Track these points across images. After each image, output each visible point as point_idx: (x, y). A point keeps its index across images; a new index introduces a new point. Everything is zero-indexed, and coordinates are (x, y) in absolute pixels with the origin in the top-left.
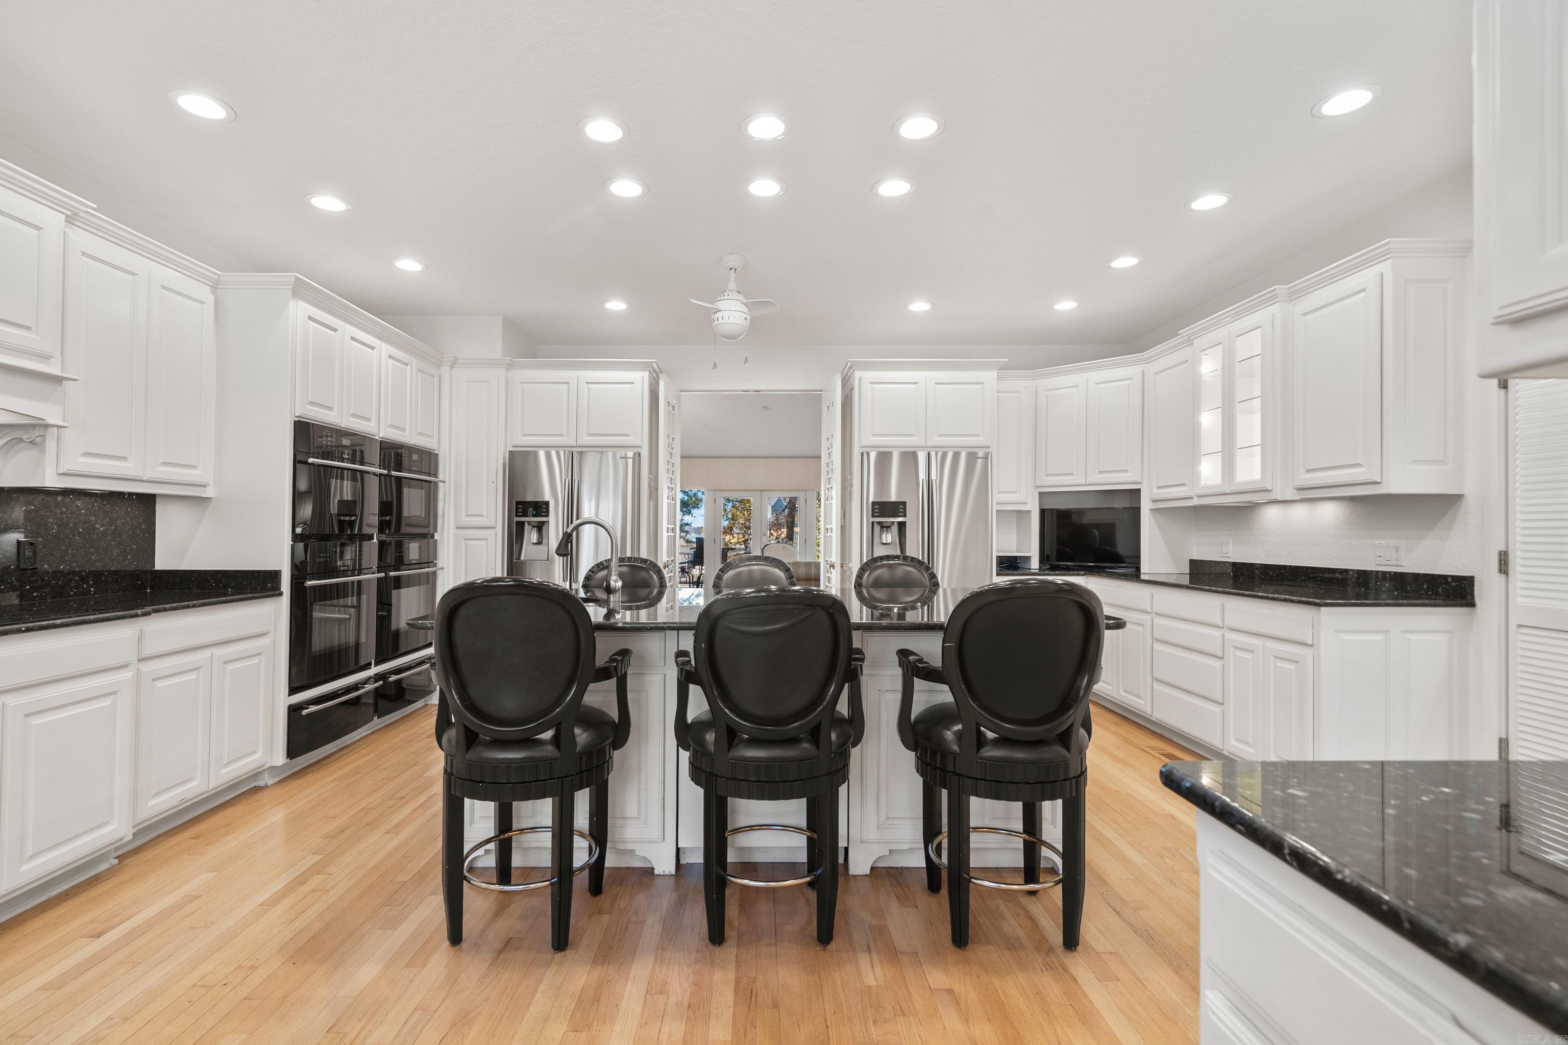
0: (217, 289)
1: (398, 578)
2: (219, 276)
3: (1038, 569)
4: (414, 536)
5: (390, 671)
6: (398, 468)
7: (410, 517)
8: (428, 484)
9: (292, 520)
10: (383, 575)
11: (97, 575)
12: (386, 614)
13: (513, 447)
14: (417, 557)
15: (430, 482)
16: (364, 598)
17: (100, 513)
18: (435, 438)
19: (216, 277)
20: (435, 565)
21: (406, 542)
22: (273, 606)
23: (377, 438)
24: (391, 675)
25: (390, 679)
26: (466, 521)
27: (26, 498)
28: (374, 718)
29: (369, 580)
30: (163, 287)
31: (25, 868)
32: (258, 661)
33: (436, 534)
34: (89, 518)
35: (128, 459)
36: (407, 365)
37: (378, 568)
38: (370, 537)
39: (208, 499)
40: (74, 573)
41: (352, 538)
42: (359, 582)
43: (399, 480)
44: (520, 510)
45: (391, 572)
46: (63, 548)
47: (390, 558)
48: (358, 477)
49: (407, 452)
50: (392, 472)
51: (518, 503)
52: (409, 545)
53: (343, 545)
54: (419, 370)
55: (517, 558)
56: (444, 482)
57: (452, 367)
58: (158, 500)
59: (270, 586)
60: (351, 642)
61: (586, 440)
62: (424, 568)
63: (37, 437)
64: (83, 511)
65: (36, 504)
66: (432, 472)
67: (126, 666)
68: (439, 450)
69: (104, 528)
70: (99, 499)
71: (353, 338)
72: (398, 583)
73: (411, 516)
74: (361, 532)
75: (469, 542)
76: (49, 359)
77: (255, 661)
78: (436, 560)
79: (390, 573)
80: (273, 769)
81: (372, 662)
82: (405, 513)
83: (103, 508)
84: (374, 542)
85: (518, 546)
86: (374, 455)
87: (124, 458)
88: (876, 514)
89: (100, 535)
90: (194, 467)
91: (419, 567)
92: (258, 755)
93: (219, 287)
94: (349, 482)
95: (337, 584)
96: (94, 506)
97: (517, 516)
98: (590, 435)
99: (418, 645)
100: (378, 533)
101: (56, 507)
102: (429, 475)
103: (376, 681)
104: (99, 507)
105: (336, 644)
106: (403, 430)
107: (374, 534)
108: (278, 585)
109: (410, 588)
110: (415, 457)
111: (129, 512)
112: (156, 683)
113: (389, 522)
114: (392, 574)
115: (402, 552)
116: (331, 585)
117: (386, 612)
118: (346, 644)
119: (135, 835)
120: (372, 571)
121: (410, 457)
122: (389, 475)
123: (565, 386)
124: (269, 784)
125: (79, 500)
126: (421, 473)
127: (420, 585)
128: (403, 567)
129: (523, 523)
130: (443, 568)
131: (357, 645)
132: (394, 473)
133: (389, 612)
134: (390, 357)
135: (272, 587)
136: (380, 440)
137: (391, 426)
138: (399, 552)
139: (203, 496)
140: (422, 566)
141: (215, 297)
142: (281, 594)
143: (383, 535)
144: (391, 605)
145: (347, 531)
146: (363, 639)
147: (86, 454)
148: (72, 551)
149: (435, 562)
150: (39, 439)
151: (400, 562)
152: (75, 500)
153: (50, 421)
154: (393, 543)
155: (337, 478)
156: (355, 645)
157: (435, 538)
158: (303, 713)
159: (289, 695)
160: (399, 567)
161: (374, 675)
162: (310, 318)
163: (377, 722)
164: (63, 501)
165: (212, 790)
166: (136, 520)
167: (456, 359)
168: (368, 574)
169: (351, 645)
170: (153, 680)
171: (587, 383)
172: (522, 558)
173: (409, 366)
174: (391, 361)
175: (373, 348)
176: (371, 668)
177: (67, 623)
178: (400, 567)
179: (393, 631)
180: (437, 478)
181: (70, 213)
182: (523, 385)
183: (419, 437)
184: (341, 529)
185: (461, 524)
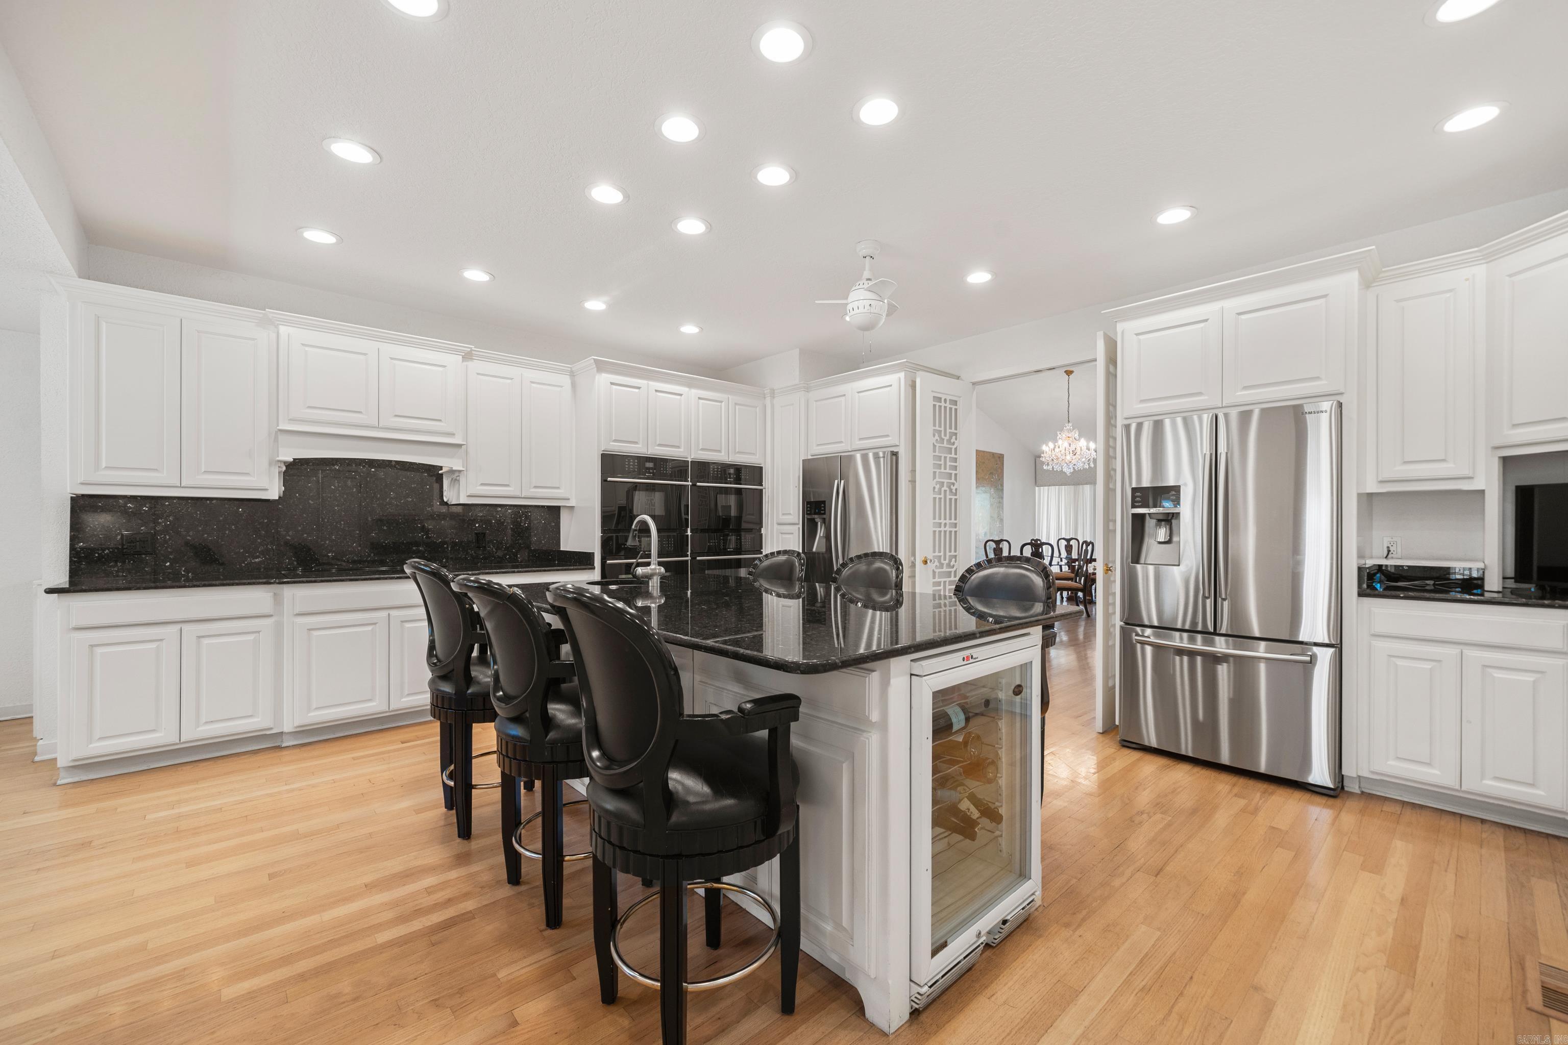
0: (574, 376)
2: (571, 368)
3: (1498, 592)
18: (760, 457)
19: (569, 369)
23: (687, 459)
26: (782, 518)
27: (479, 509)
30: (532, 382)
33: (762, 529)
35: (511, 486)
36: (721, 402)
39: (572, 507)
44: (809, 509)
48: (671, 489)
51: (807, 503)
54: (735, 405)
55: (809, 550)
56: (766, 488)
57: (772, 397)
58: (561, 509)
61: (858, 444)
65: (485, 512)
68: (763, 465)
71: (659, 391)
76: (453, 435)
78: (762, 549)
85: (811, 539)
87: (508, 486)
88: (1137, 504)
90: (558, 488)
93: (574, 374)
97: (807, 514)
98: (860, 439)
106: (719, 451)
108: (593, 562)
123: (842, 398)
134: (701, 398)
136: (690, 460)
137: (702, 451)
139: (567, 505)
141: (571, 381)
142: (593, 568)
147: (483, 484)
150: (459, 478)
152: (508, 510)
157: (761, 533)
162: (613, 384)
164: (501, 510)
166: (547, 520)
167: (773, 390)
172: (814, 550)
173: (724, 402)
174: (701, 401)
175: (680, 395)
180: (760, 485)
181: (464, 354)
182: (816, 403)
183: (737, 455)
185: (781, 521)
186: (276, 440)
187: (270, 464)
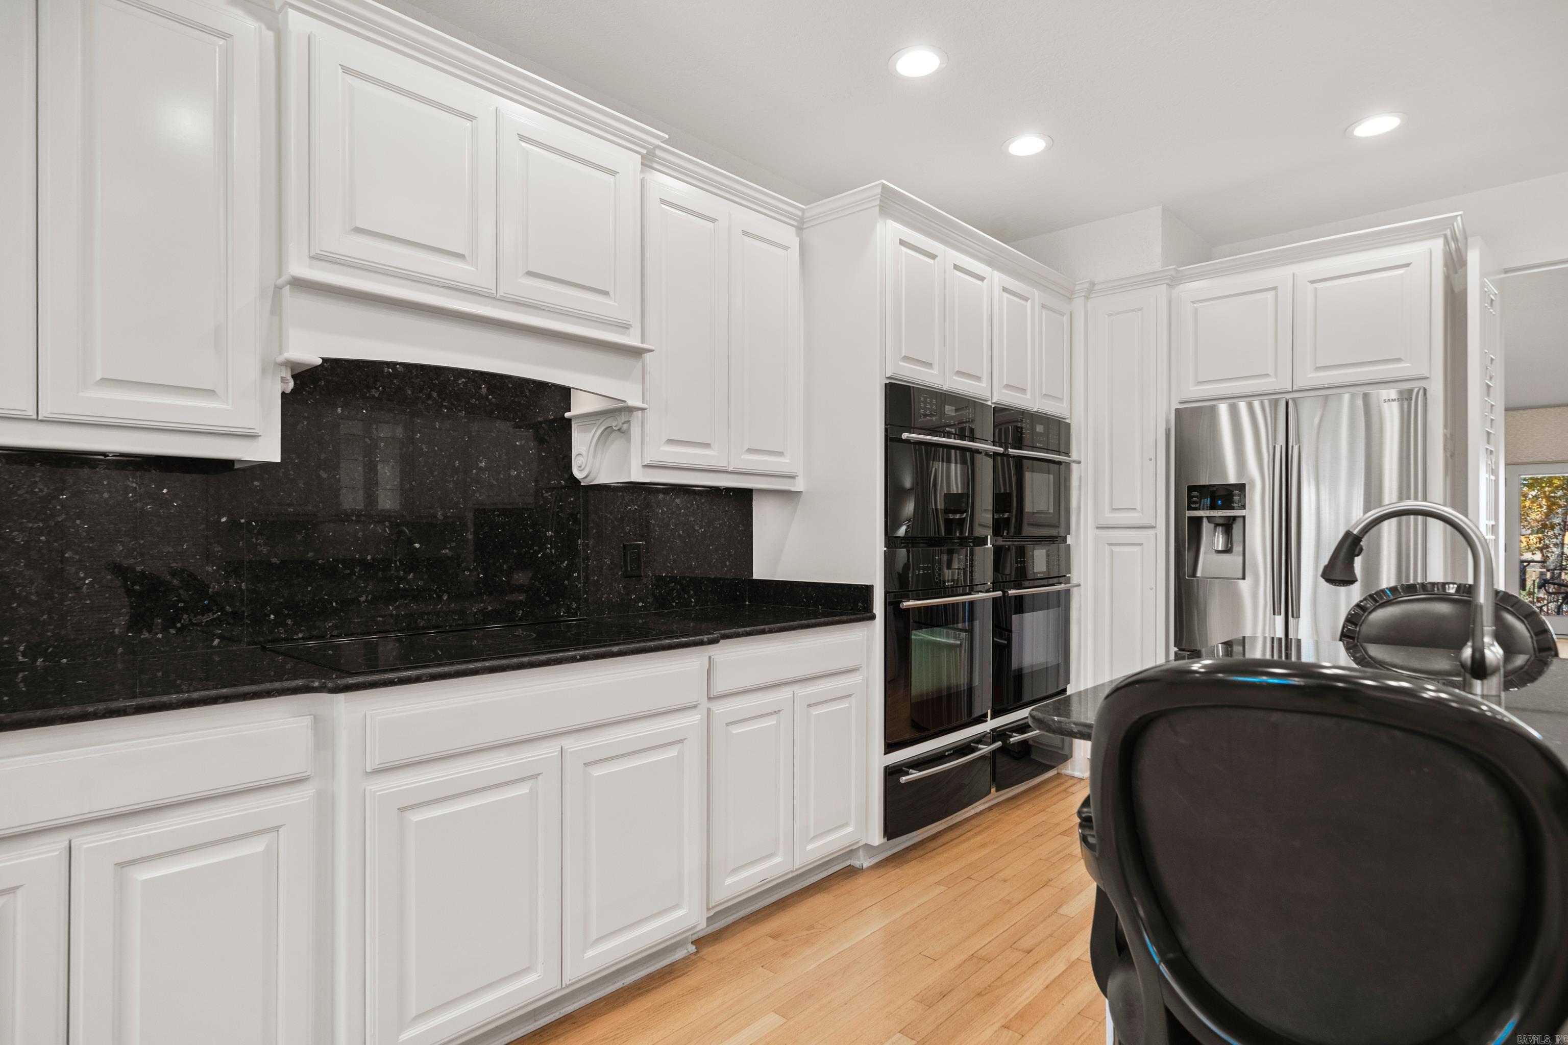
0: (802, 229)
1: (1020, 598)
2: (803, 210)
4: (1040, 540)
5: (1012, 728)
6: (1017, 445)
7: (1033, 513)
8: (1056, 466)
9: (885, 518)
10: (999, 593)
11: (697, 583)
12: (1006, 642)
13: (1181, 403)
14: (1044, 569)
15: (1060, 463)
16: (977, 624)
17: (699, 513)
18: (1065, 401)
19: (800, 213)
20: (1068, 581)
21: (1029, 547)
22: (866, 632)
23: (989, 403)
24: (1013, 732)
25: (1011, 740)
26: (1110, 517)
27: (630, 496)
28: (992, 790)
29: (984, 600)
30: (745, 233)
31: (590, 954)
32: (847, 705)
33: (1068, 537)
34: (688, 519)
35: (712, 445)
36: (1026, 299)
37: (993, 583)
38: (983, 541)
39: (799, 493)
40: (673, 579)
41: (963, 542)
42: (972, 603)
43: (1019, 459)
44: (1195, 499)
45: (1010, 589)
46: (665, 553)
47: (1010, 567)
48: (968, 457)
49: (1028, 421)
50: (1010, 450)
51: (1191, 489)
52: (1033, 552)
53: (951, 552)
54: (1044, 306)
55: (1191, 573)
56: (1079, 462)
57: (1087, 298)
58: (755, 497)
59: (861, 606)
60: (962, 683)
61: (1310, 377)
62: (1053, 585)
63: (623, 424)
64: (683, 511)
65: (639, 503)
66: (1062, 450)
67: (695, 707)
68: (1071, 418)
69: (703, 530)
70: (697, 497)
71: (956, 267)
72: (1020, 605)
73: (1035, 511)
74: (972, 534)
75: (1116, 549)
76: (628, 328)
77: (844, 705)
78: (1070, 573)
79: (1010, 592)
80: (867, 847)
81: (987, 713)
82: (1028, 508)
83: (701, 507)
84: (989, 548)
85: (1192, 554)
86: (986, 427)
87: (707, 445)
89: (699, 538)
90: (781, 454)
91: (1046, 583)
92: (850, 829)
93: (804, 227)
94: (959, 465)
95: (945, 606)
96: (693, 504)
97: (1190, 508)
98: (1318, 369)
99: (1046, 692)
100: (994, 536)
101: (657, 507)
102: (1059, 452)
103: (994, 741)
104: (698, 506)
105: (945, 686)
106: (1024, 391)
107: (987, 537)
108: (870, 604)
109: (1035, 613)
110: (1039, 428)
111: (726, 511)
112: (730, 728)
113: (1008, 520)
114: (1012, 592)
115: (1024, 562)
116: (938, 607)
117: (1005, 640)
118: (957, 686)
119: (710, 920)
120: (986, 587)
121: (1033, 429)
122: (1004, 455)
123: (1270, 295)
124: (865, 866)
125: (678, 498)
126: (1047, 450)
127: (1048, 609)
128: (1026, 583)
129: (1199, 519)
130: (1079, 585)
131: (970, 690)
132: (1012, 451)
133: (1009, 639)
134: (1005, 290)
135: (863, 607)
136: (993, 406)
137: (1008, 386)
138: (1021, 562)
139: (793, 489)
140: (1051, 581)
141: (800, 240)
142: (873, 617)
143: (1000, 537)
144: (1011, 631)
145: (955, 534)
146: (976, 682)
147: (670, 441)
148: (673, 556)
149: (1068, 575)
150: (625, 426)
151: (1022, 577)
152: (675, 498)
153: (631, 403)
154: (1013, 548)
155: (943, 461)
156: (967, 689)
157: (1068, 542)
158: (901, 781)
159: (886, 753)
160: (1021, 584)
161: (991, 730)
162: (902, 242)
163: (995, 796)
164: (664, 499)
165: (797, 870)
166: (734, 520)
167: (1093, 284)
168: (981, 592)
169: (962, 689)
170: (728, 724)
171: (1312, 282)
172: (1199, 574)
173: (1030, 301)
174: (1006, 295)
175: (982, 279)
176: (986, 721)
177: (624, 651)
178: (1023, 582)
179: (1015, 671)
180: (1069, 457)
182: (1195, 305)
183: (1044, 401)
184: (949, 531)
185: (1103, 522)
186: (276, 308)
187: (264, 371)
